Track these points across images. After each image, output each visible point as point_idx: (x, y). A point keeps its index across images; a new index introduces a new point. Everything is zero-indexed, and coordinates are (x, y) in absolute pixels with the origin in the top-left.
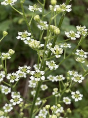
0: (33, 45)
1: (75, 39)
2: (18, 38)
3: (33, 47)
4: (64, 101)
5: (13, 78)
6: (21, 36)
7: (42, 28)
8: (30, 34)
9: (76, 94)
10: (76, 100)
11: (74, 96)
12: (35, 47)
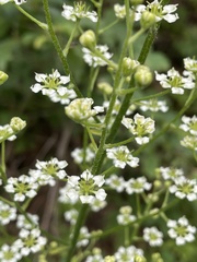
0: (78, 111)
1: (182, 92)
2: (36, 89)
3: (77, 118)
4: (146, 237)
5: (22, 189)
6: (42, 84)
7: (94, 61)
8: (65, 80)
9: (179, 225)
10: (180, 241)
11: (175, 230)
12: (82, 117)
